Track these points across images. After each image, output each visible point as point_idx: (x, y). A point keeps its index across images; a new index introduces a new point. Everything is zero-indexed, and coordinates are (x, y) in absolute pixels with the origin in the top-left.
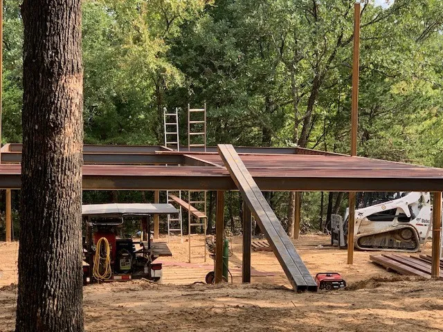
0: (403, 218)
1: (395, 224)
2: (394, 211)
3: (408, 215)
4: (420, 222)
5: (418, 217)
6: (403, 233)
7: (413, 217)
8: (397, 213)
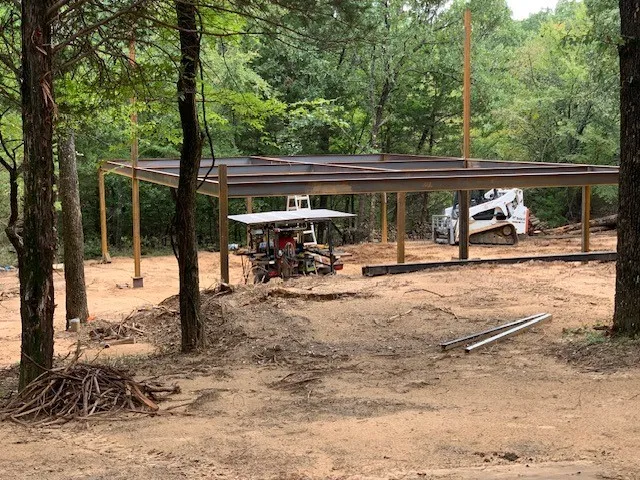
0: (501, 217)
1: (493, 223)
2: (493, 210)
3: (506, 214)
4: (515, 220)
5: (513, 215)
6: (504, 230)
7: (509, 216)
8: (496, 213)
